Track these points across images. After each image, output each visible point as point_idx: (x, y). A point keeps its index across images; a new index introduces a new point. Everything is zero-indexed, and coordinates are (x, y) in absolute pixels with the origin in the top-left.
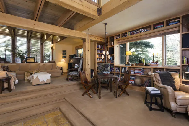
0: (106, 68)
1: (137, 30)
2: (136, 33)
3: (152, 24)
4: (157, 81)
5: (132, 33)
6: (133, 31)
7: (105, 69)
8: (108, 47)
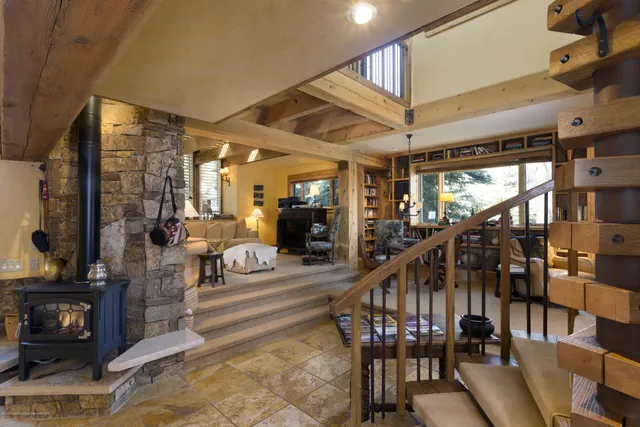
0: (396, 231)
1: (468, 147)
2: (465, 154)
3: (500, 140)
4: (516, 252)
5: (457, 153)
6: (459, 149)
7: (394, 234)
8: (393, 180)
